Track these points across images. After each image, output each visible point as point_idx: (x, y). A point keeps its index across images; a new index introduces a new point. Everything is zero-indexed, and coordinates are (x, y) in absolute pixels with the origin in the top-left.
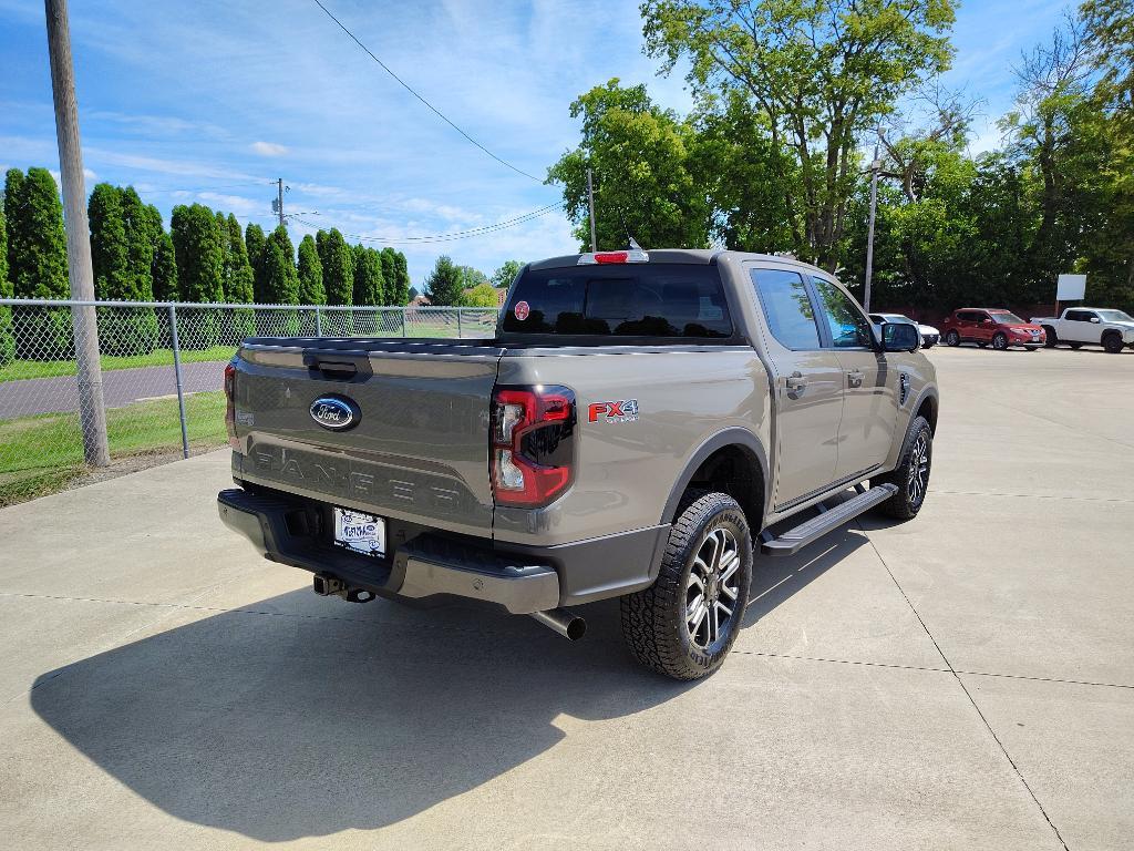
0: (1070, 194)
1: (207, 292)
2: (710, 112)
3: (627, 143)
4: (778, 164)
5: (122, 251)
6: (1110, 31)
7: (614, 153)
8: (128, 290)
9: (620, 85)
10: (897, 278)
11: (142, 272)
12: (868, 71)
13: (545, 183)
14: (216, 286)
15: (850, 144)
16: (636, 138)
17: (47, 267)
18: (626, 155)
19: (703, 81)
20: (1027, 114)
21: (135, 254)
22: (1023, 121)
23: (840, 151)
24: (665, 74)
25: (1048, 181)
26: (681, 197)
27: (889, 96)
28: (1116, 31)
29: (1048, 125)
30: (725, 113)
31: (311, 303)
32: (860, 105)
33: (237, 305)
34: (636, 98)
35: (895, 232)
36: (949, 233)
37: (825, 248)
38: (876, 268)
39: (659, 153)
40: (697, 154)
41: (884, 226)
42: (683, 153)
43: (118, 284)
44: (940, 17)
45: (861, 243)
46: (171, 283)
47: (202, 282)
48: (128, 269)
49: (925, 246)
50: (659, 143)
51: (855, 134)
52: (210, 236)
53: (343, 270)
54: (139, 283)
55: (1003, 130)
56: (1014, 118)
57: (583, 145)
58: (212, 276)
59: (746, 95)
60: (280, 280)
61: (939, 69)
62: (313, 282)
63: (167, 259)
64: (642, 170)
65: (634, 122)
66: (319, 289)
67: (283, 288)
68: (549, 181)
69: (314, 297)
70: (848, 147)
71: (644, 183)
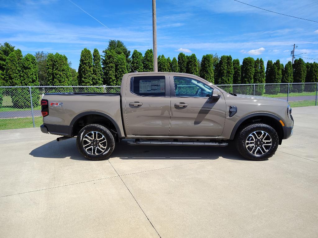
1: (248, 81)
5: (225, 72)
8: (225, 81)
11: (230, 76)
14: (251, 79)
17: (207, 77)
21: (228, 72)
31: (286, 82)
33: (259, 84)
43: (224, 80)
46: (239, 79)
47: (247, 78)
48: (226, 76)
52: (251, 66)
53: (301, 71)
54: (228, 80)
58: (250, 76)
60: (275, 76)
62: (288, 76)
63: (239, 73)
66: (291, 78)
67: (275, 78)
69: (288, 80)
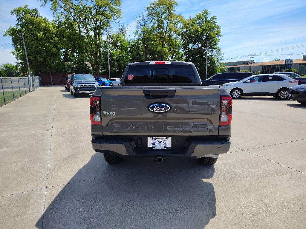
0: (150, 51)
2: (59, 20)
3: (34, 26)
4: (81, 37)
6: (153, 14)
7: (31, 29)
9: (28, 7)
10: (115, 69)
12: (103, 15)
13: (4, 36)
15: (100, 34)
16: (38, 25)
18: (34, 29)
19: (56, 10)
20: (140, 32)
22: (139, 33)
23: (98, 35)
24: (43, 6)
25: (145, 47)
26: (55, 44)
27: (108, 22)
28: (154, 14)
29: (144, 34)
30: (64, 21)
32: (102, 24)
34: (34, 12)
35: (114, 58)
36: (126, 59)
37: (97, 61)
38: (111, 67)
39: (45, 30)
40: (57, 31)
41: (111, 56)
42: (54, 31)
44: (118, 4)
45: (106, 60)
49: (122, 62)
50: (45, 27)
51: (102, 31)
55: (135, 34)
56: (137, 32)
57: (17, 25)
59: (70, 17)
61: (119, 17)
64: (41, 35)
65: (36, 20)
68: (5, 35)
70: (100, 35)
71: (42, 39)
